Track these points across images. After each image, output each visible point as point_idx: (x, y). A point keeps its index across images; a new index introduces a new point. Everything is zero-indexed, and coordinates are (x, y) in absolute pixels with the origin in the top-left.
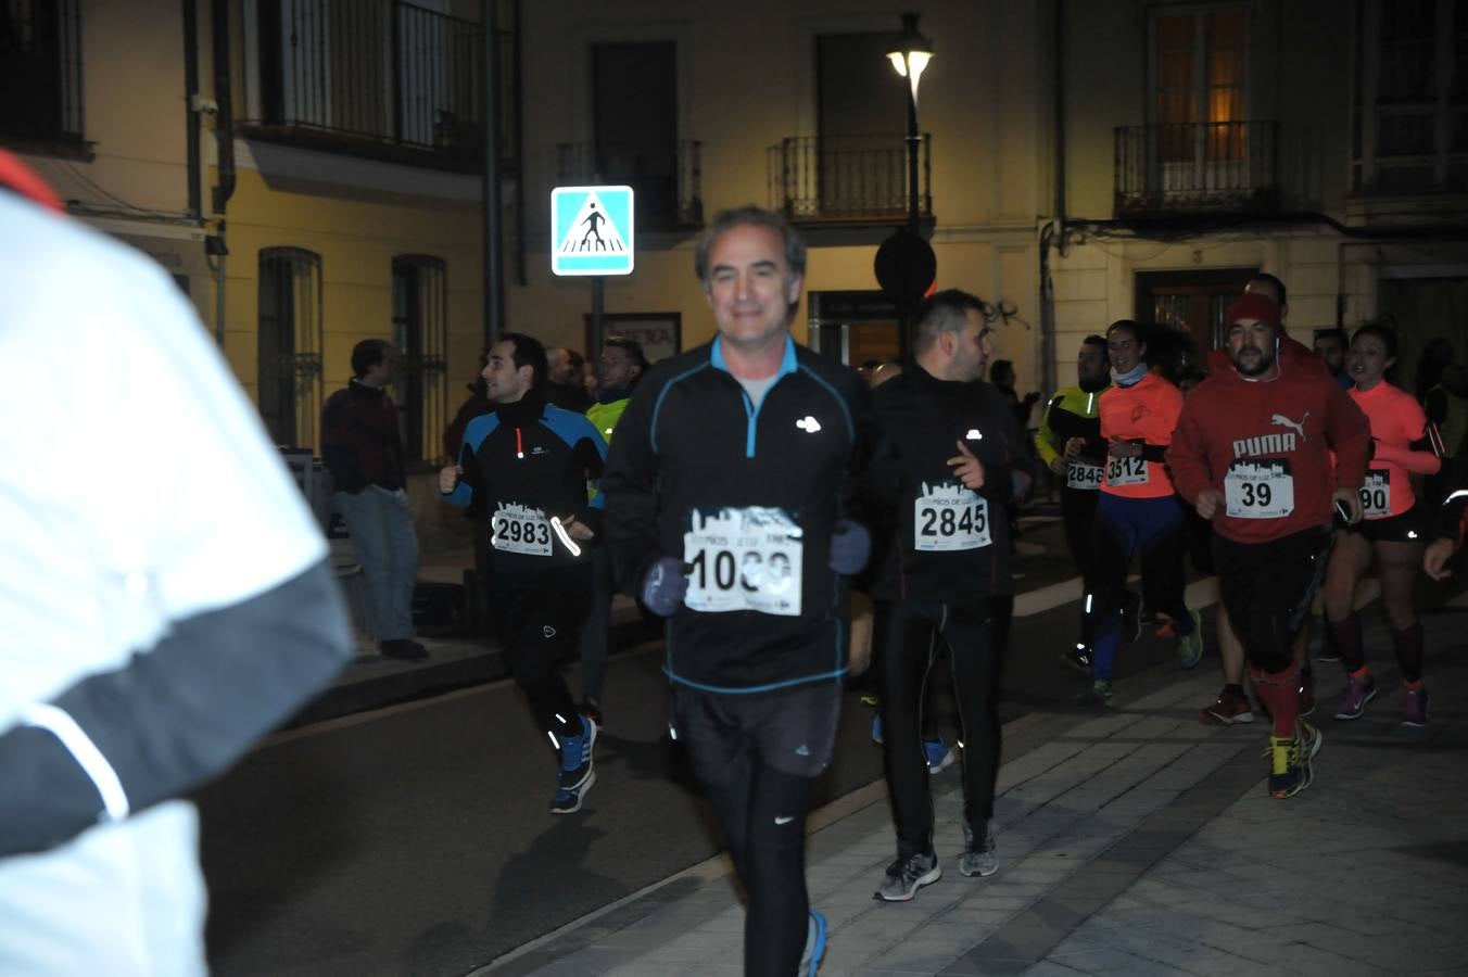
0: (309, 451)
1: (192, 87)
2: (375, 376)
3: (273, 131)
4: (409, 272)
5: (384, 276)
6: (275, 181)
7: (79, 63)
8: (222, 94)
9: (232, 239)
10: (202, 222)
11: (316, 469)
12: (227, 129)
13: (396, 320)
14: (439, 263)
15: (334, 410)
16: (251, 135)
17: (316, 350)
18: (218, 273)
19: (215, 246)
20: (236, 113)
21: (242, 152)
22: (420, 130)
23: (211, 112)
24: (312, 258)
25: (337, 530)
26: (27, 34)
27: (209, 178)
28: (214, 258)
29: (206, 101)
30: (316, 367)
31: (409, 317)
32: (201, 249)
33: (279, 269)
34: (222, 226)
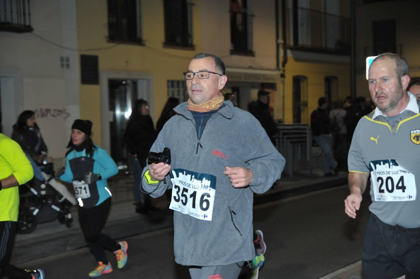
0: (307, 125)
1: (277, 37)
2: (325, 106)
3: (296, 47)
4: (329, 81)
5: (322, 81)
6: (297, 59)
7: (252, 34)
8: (284, 39)
9: (287, 74)
10: (279, 70)
11: (310, 129)
12: (285, 47)
13: (326, 92)
14: (336, 78)
15: (314, 115)
16: (292, 49)
17: (306, 100)
18: (283, 82)
19: (283, 76)
20: (287, 43)
21: (289, 53)
22: (331, 45)
23: (281, 43)
24: (305, 78)
25: (315, 144)
26: (240, 28)
27: (281, 59)
28: (282, 79)
29: (281, 41)
30: (306, 104)
31: (328, 91)
32: (279, 76)
33: (298, 81)
34: (284, 71)
